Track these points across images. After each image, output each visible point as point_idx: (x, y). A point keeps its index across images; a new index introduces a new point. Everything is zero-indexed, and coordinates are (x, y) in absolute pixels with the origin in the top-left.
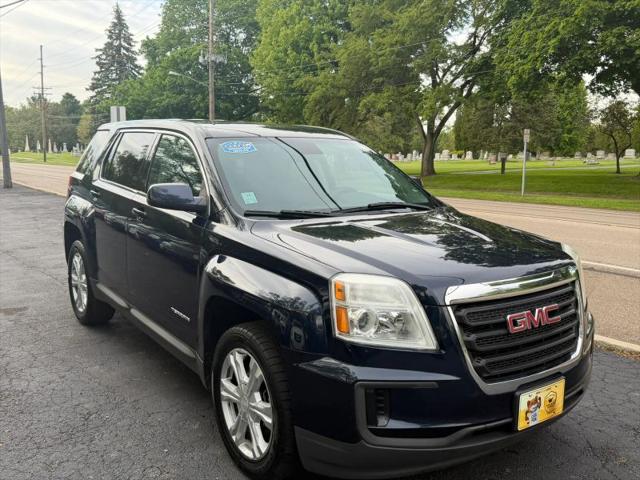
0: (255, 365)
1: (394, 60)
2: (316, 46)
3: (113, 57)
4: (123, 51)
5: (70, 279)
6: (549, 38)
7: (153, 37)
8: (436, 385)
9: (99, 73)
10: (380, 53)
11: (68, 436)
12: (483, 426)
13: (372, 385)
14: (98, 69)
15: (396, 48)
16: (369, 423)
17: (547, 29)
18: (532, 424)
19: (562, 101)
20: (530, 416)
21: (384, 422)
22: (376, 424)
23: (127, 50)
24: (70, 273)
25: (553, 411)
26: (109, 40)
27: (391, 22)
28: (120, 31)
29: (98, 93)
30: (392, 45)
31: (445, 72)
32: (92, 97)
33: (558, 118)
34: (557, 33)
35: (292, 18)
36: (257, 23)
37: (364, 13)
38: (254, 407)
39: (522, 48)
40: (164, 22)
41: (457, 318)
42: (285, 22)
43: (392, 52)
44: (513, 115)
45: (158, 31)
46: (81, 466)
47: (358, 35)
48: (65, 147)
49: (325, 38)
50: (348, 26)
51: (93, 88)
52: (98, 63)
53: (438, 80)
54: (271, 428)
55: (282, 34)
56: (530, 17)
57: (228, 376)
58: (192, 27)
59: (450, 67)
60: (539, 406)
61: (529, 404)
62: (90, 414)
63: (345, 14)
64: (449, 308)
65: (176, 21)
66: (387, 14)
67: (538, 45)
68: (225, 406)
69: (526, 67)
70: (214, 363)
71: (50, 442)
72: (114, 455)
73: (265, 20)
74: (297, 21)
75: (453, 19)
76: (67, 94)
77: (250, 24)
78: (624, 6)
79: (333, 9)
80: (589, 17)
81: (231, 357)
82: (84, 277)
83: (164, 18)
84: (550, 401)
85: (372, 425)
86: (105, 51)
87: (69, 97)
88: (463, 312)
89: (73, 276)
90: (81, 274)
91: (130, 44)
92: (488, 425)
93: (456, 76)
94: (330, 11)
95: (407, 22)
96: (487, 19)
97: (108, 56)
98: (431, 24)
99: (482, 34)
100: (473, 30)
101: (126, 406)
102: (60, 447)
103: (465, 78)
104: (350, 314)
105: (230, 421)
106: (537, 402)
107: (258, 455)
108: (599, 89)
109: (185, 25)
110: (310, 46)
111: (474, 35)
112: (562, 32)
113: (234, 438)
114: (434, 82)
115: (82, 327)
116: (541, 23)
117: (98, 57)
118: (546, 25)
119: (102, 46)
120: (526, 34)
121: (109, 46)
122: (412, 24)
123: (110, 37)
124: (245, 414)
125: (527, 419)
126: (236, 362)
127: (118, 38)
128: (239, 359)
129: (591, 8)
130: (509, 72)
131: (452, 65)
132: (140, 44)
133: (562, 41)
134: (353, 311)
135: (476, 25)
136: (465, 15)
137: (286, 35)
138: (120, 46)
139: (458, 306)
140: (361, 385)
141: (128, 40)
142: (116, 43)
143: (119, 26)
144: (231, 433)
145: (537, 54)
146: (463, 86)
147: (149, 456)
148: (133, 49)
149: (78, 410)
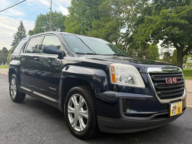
0: (82, 98)
1: (105, 37)
2: (82, 33)
3: (19, 36)
4: (22, 34)
5: (10, 87)
6: (150, 30)
7: (32, 30)
8: (145, 99)
9: (15, 41)
10: (101, 35)
11: (12, 129)
12: (160, 114)
13: (125, 98)
14: (14, 39)
15: (106, 33)
16: (124, 112)
17: (149, 27)
18: (174, 115)
19: (152, 52)
20: (174, 112)
21: (129, 111)
22: (126, 112)
23: (24, 34)
24: (10, 86)
25: (179, 111)
26: (18, 31)
27: (104, 26)
28: (22, 28)
29: (14, 46)
30: (105, 32)
31: (120, 41)
32: (12, 48)
33: (151, 56)
34: (152, 28)
35: (75, 25)
36: (64, 26)
37: (96, 23)
38: (81, 113)
39: (142, 33)
40: (36, 26)
41: (151, 77)
42: (73, 26)
43: (105, 34)
44: (138, 55)
45: (34, 28)
46: (18, 137)
47: (95, 29)
48: (3, 63)
49: (85, 30)
50: (91, 27)
51: (12, 45)
52: (14, 38)
53: (118, 43)
54: (88, 118)
55: (72, 29)
56: (144, 24)
57: (70, 105)
58: (44, 27)
59: (121, 39)
60: (176, 109)
61: (173, 108)
62: (20, 123)
63: (91, 24)
64: (149, 74)
65: (39, 25)
66: (103, 24)
67: (147, 32)
68: (69, 115)
69: (144, 38)
70: (66, 101)
71: (6, 131)
72: (30, 134)
73: (67, 25)
74: (76, 25)
75: (122, 26)
76: (4, 47)
77: (62, 27)
78: (171, 21)
79: (87, 22)
80: (161, 24)
81: (72, 98)
82: (15, 86)
83: (36, 24)
84: (179, 108)
85: (125, 112)
86: (17, 34)
87: (4, 48)
88: (153, 76)
89: (11, 87)
90: (14, 85)
91: (25, 32)
92: (162, 114)
93: (123, 42)
94: (86, 23)
95: (109, 26)
96: (132, 26)
97: (18, 35)
98: (116, 27)
99: (130, 30)
100: (127, 29)
101: (32, 121)
102: (10, 132)
103: (125, 42)
104: (116, 76)
105: (71, 120)
106: (175, 107)
107: (82, 129)
108: (164, 46)
109: (42, 27)
110: (80, 33)
111: (128, 30)
112: (154, 28)
113: (73, 126)
114: (116, 43)
115: (14, 103)
116: (147, 26)
117: (15, 36)
118: (149, 26)
119: (16, 33)
120: (143, 29)
121: (18, 33)
122: (110, 27)
123: (19, 30)
124: (77, 116)
125: (173, 113)
126: (74, 99)
127: (21, 30)
128: (75, 98)
129: (162, 21)
130: (139, 40)
131: (122, 39)
132: (28, 32)
133: (154, 30)
134: (117, 75)
135: (129, 27)
136: (125, 24)
137: (73, 29)
138: (22, 33)
139: (151, 74)
140: (121, 98)
141: (24, 31)
142: (20, 32)
143: (22, 27)
144: (71, 124)
145: (147, 34)
146: (125, 45)
147: (42, 134)
148: (26, 34)
149: (16, 122)
